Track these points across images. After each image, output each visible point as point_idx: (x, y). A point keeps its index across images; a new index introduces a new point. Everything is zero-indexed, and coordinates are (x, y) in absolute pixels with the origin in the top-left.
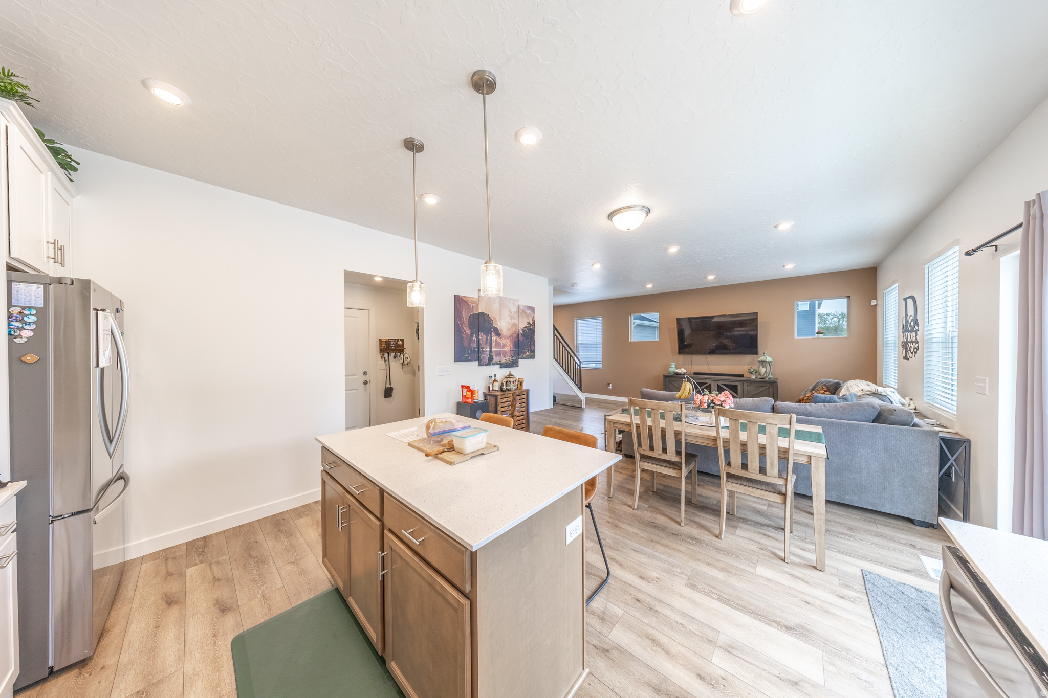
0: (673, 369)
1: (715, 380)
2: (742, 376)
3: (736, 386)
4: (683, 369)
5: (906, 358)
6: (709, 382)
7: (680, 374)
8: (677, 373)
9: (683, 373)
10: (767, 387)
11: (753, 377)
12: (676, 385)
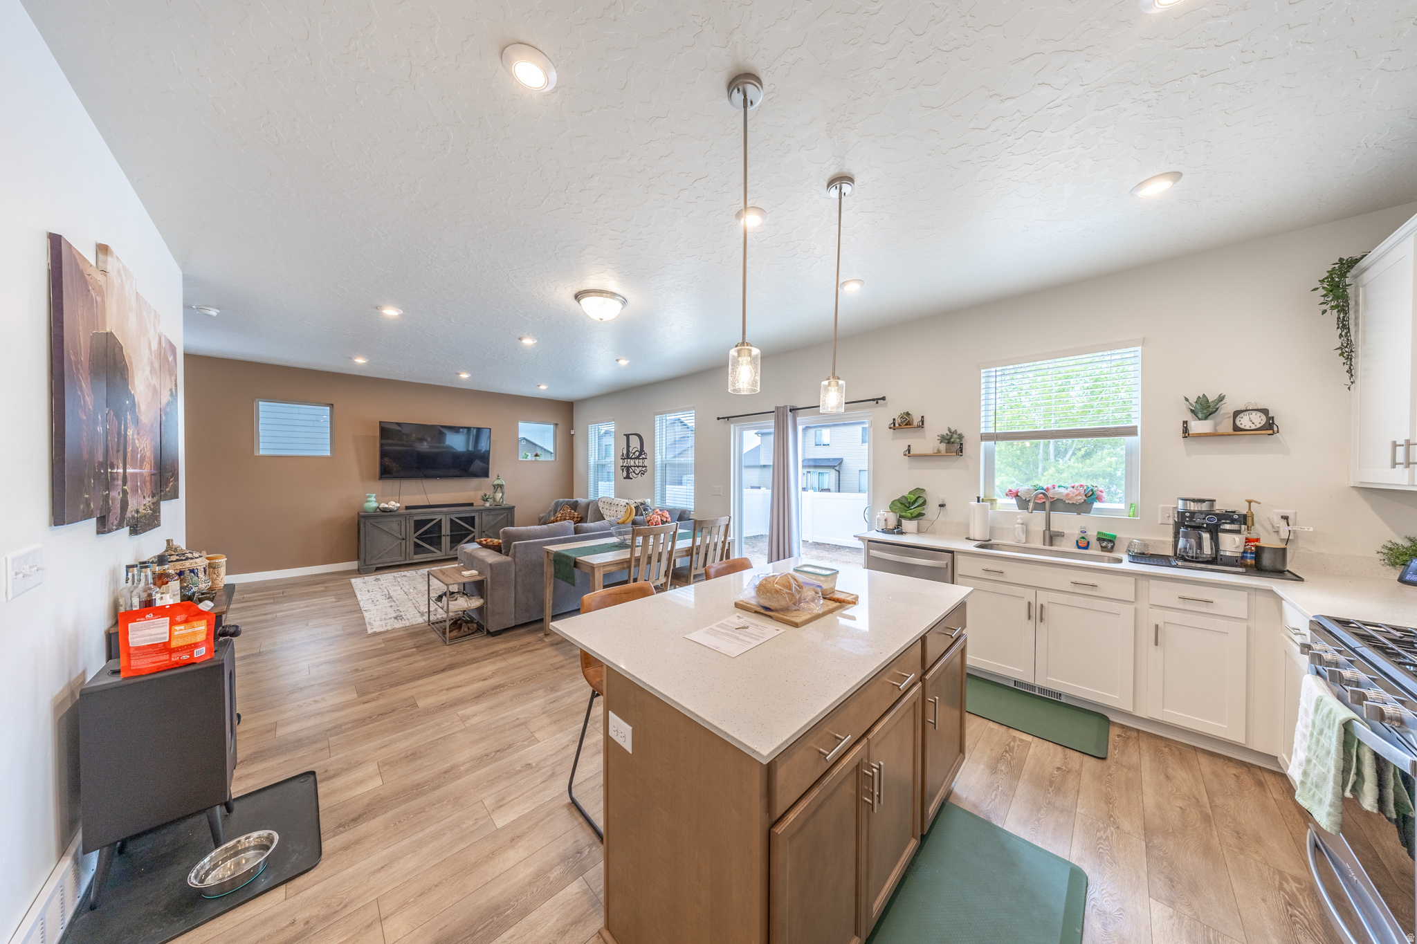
0: (372, 504)
1: (446, 514)
2: (471, 505)
3: (473, 518)
4: (393, 503)
5: (628, 477)
6: (438, 517)
7: (391, 511)
8: (384, 510)
9: (396, 509)
10: (506, 514)
11: (488, 504)
12: (385, 529)
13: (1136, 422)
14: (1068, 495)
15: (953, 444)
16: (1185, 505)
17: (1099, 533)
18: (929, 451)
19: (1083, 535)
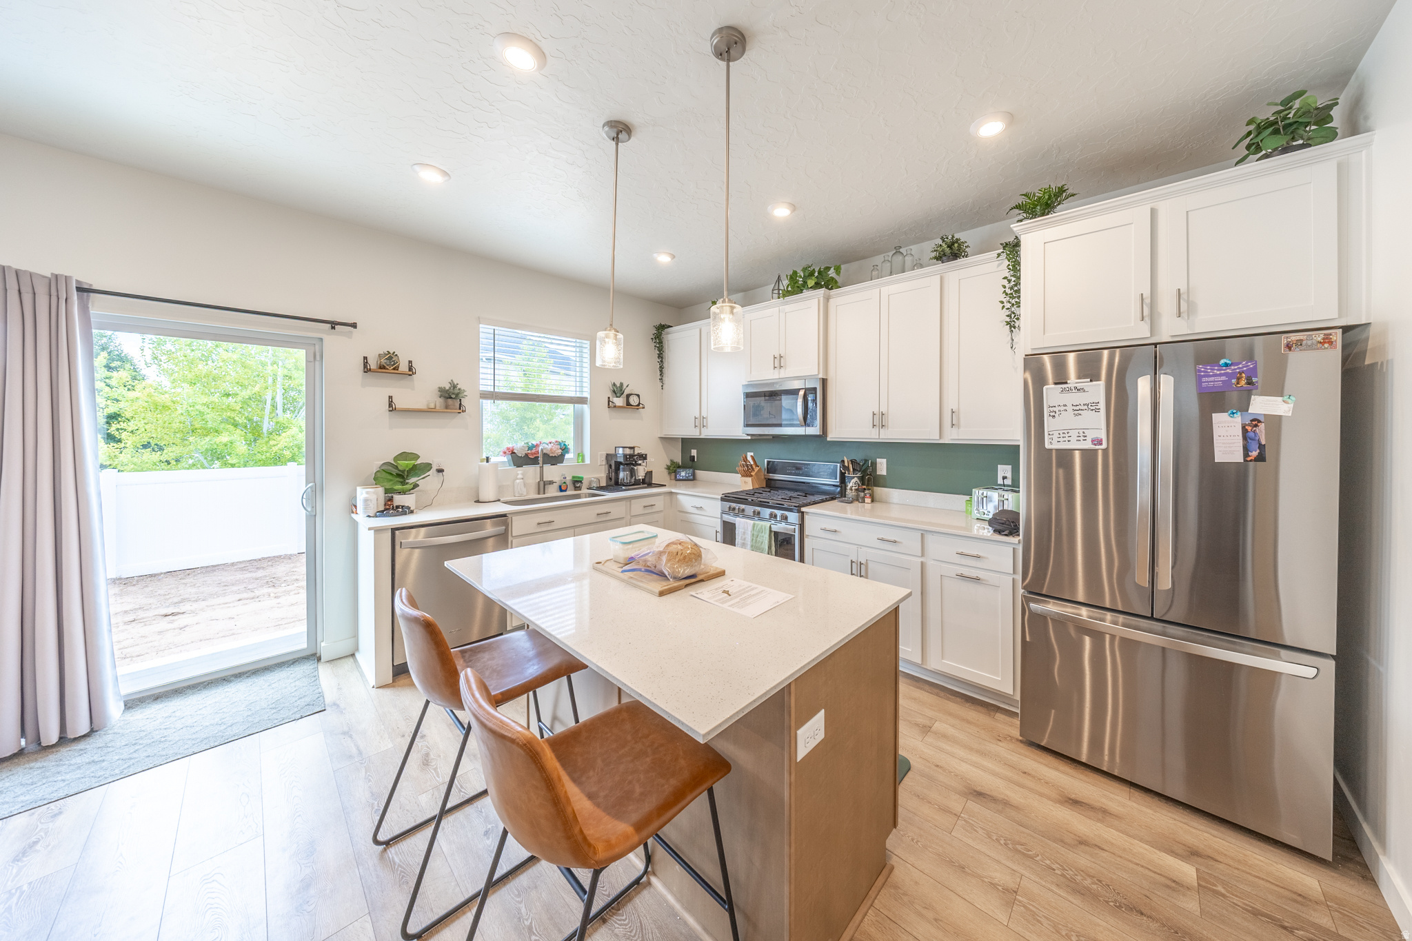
13: (586, 395)
14: (551, 449)
15: (451, 398)
16: (624, 451)
17: (573, 477)
18: (421, 405)
19: (564, 480)
